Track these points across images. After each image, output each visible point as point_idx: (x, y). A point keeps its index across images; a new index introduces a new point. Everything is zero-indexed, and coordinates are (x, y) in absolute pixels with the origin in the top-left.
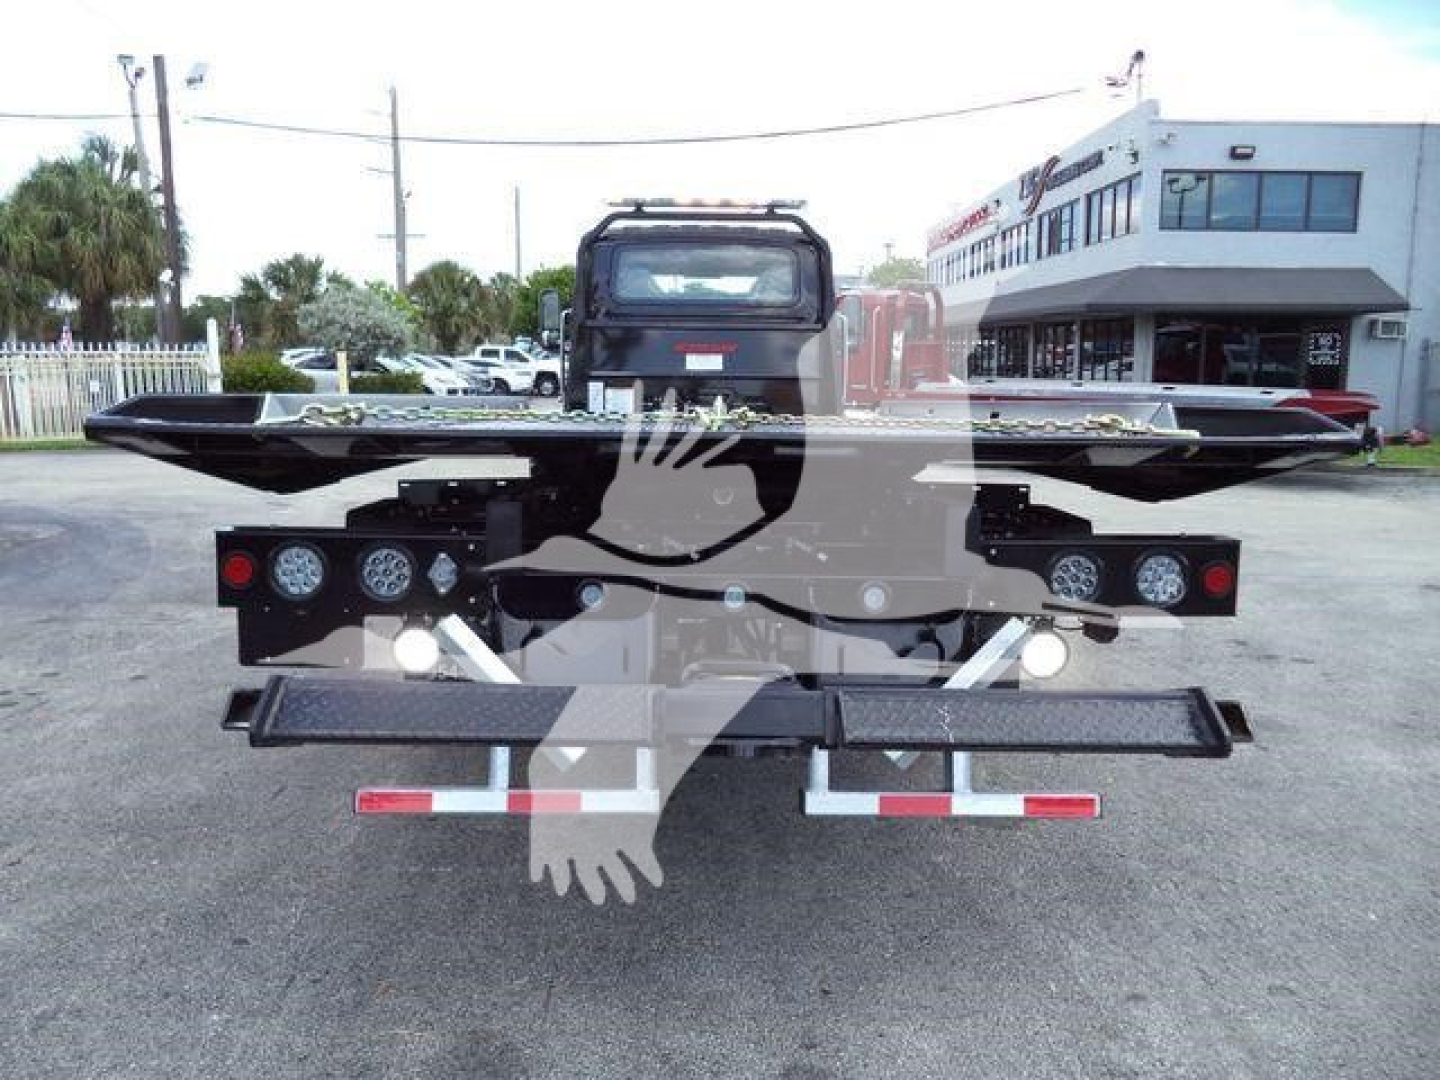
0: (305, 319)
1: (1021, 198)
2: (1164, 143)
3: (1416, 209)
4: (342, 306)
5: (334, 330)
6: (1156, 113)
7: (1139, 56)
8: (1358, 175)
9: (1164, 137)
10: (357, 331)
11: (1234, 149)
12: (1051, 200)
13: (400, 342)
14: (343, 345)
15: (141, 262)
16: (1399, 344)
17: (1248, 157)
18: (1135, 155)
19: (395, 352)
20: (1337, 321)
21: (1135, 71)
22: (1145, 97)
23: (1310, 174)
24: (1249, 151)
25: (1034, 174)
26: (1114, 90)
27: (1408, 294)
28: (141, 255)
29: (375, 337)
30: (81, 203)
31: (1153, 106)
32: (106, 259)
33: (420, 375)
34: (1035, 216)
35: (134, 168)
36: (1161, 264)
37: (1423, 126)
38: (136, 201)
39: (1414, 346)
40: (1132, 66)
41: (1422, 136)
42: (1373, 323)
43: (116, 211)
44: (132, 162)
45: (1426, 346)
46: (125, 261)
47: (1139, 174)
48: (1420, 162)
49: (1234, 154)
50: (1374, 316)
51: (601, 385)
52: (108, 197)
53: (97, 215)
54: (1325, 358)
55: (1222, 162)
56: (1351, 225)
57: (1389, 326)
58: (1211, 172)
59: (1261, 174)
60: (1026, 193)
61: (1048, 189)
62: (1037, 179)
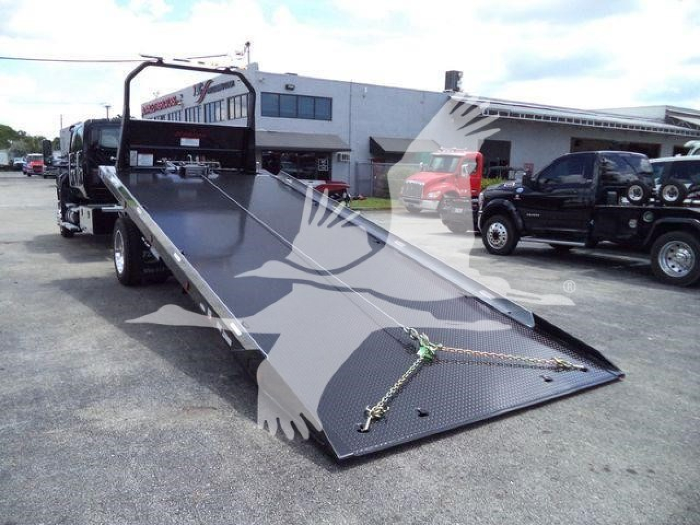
1: (195, 95)
2: (260, 81)
3: (350, 114)
6: (258, 69)
7: (248, 44)
8: (331, 99)
9: (261, 78)
11: (287, 86)
12: (209, 98)
16: (348, 164)
17: (292, 89)
20: (327, 154)
21: (247, 50)
22: (252, 61)
23: (314, 98)
24: (293, 87)
26: (239, 57)
27: (350, 145)
31: (256, 66)
34: (202, 105)
37: (351, 83)
39: (353, 164)
40: (246, 47)
41: (351, 87)
42: (339, 155)
45: (357, 164)
48: (351, 96)
49: (287, 88)
50: (339, 153)
51: (136, 152)
54: (324, 168)
55: (282, 91)
56: (330, 119)
57: (344, 157)
58: (279, 95)
59: (297, 96)
60: (197, 93)
61: (209, 93)
62: (202, 88)
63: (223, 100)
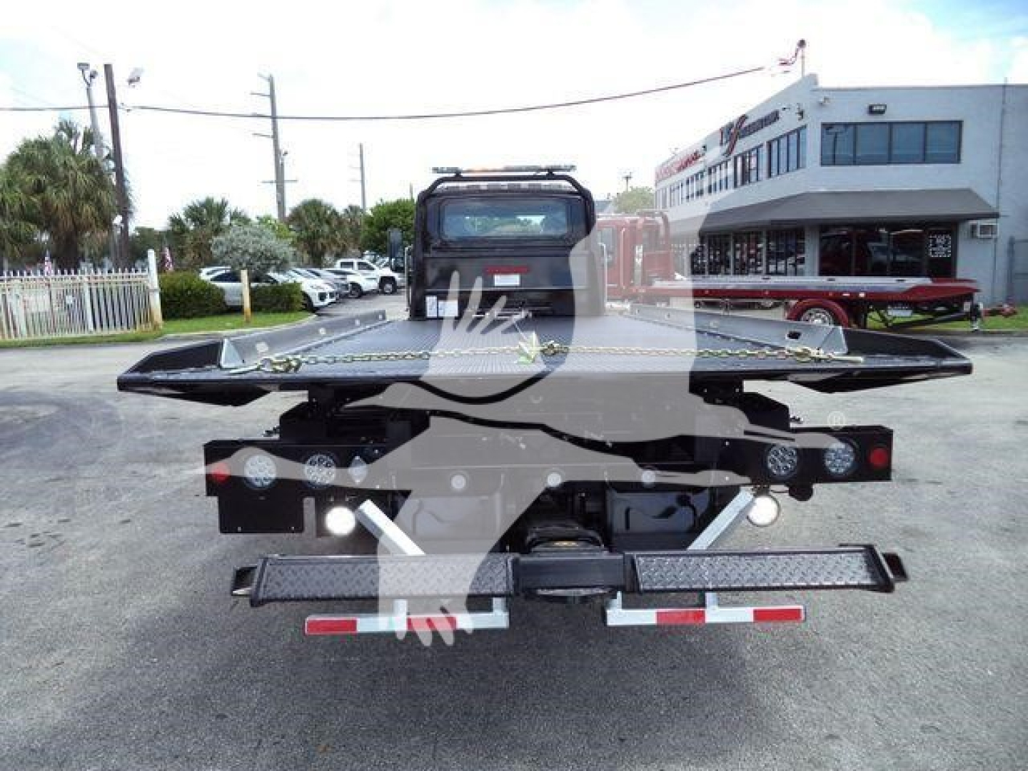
0: (216, 246)
1: (721, 144)
2: (821, 104)
3: (1001, 146)
4: (242, 237)
5: (237, 255)
6: (816, 83)
7: (802, 43)
8: (960, 123)
9: (822, 100)
10: (253, 255)
11: (871, 107)
12: (743, 145)
13: (285, 261)
14: (244, 265)
15: (99, 209)
16: (992, 242)
17: (881, 112)
18: (801, 113)
19: (281, 268)
20: (949, 226)
21: (800, 53)
22: (806, 73)
23: (926, 123)
24: (882, 108)
25: (730, 126)
26: (785, 68)
27: (998, 207)
28: (99, 205)
29: (267, 258)
30: (55, 169)
31: (813, 79)
32: (73, 207)
33: (299, 284)
34: (732, 156)
35: (92, 143)
36: (823, 190)
37: (1004, 86)
38: (92, 167)
39: (1003, 242)
40: (797, 50)
41: (1004, 94)
42: (974, 227)
43: (80, 173)
44: (90, 138)
45: (1012, 242)
46: (87, 209)
47: (805, 127)
48: (1003, 112)
49: (871, 111)
50: (974, 222)
51: (435, 298)
52: (73, 164)
53: (66, 177)
54: (941, 252)
55: (863, 117)
56: (956, 158)
57: (985, 229)
58: (855, 125)
59: (891, 124)
60: (724, 140)
61: (740, 138)
62: (732, 131)
63: (761, 146)
